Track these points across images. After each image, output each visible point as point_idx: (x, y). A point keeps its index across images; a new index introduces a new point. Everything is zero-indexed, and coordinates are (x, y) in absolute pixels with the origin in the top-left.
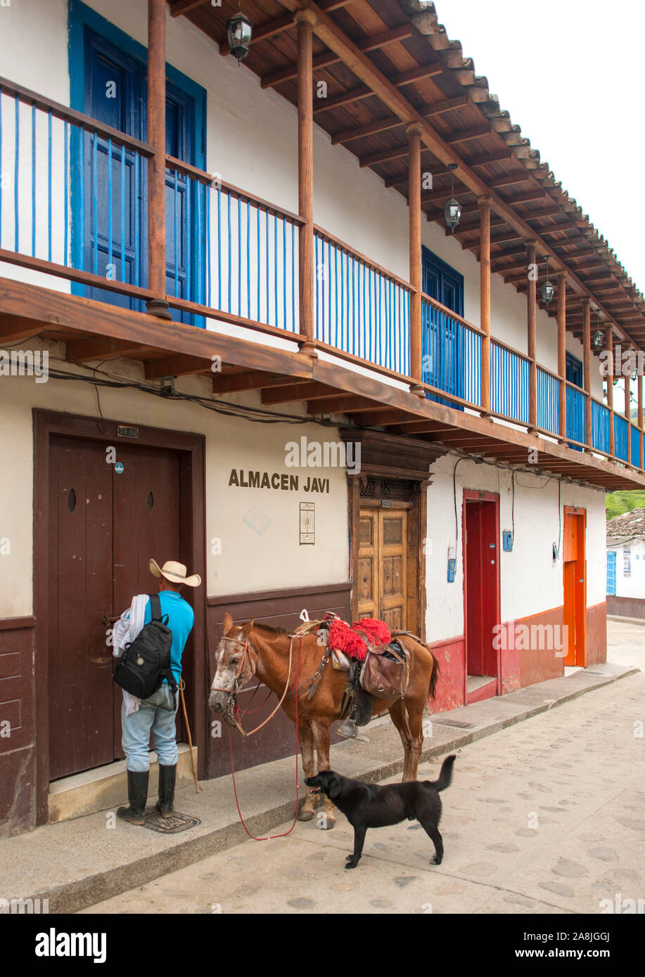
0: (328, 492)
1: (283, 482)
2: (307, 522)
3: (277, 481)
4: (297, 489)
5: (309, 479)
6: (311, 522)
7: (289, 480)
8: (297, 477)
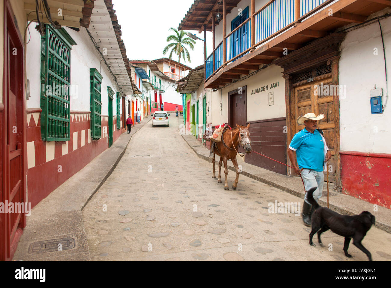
0: (278, 86)
1: (264, 88)
2: (271, 98)
3: (262, 89)
4: (268, 89)
5: (271, 85)
6: (272, 98)
7: (265, 87)
8: (268, 86)
